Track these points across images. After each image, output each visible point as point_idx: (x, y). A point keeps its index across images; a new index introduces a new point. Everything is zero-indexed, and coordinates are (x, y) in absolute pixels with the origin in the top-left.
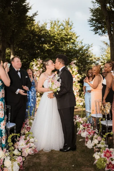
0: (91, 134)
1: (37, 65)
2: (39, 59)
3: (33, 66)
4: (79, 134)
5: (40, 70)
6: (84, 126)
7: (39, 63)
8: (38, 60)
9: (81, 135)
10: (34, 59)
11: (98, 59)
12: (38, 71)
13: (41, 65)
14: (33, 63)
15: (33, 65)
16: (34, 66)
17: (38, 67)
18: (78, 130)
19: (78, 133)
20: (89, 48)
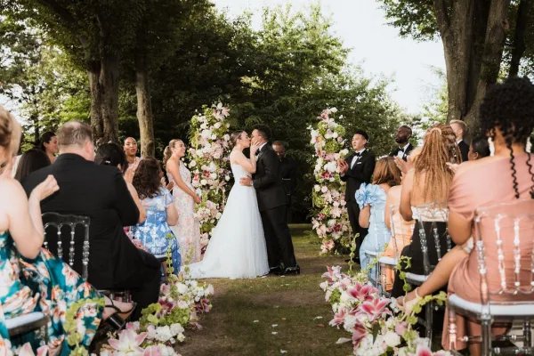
0: (372, 312)
1: (211, 124)
2: (220, 106)
3: (199, 127)
4: (337, 322)
5: (222, 140)
6: (354, 294)
7: (217, 116)
8: (215, 108)
9: (345, 327)
10: (203, 106)
11: (414, 119)
12: (214, 141)
13: (225, 122)
14: (200, 119)
15: (199, 124)
16: (202, 126)
17: (217, 131)
18: (335, 310)
19: (336, 318)
20: (384, 86)
